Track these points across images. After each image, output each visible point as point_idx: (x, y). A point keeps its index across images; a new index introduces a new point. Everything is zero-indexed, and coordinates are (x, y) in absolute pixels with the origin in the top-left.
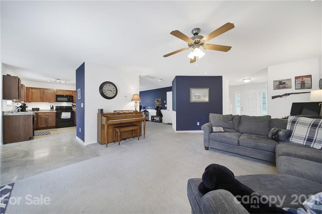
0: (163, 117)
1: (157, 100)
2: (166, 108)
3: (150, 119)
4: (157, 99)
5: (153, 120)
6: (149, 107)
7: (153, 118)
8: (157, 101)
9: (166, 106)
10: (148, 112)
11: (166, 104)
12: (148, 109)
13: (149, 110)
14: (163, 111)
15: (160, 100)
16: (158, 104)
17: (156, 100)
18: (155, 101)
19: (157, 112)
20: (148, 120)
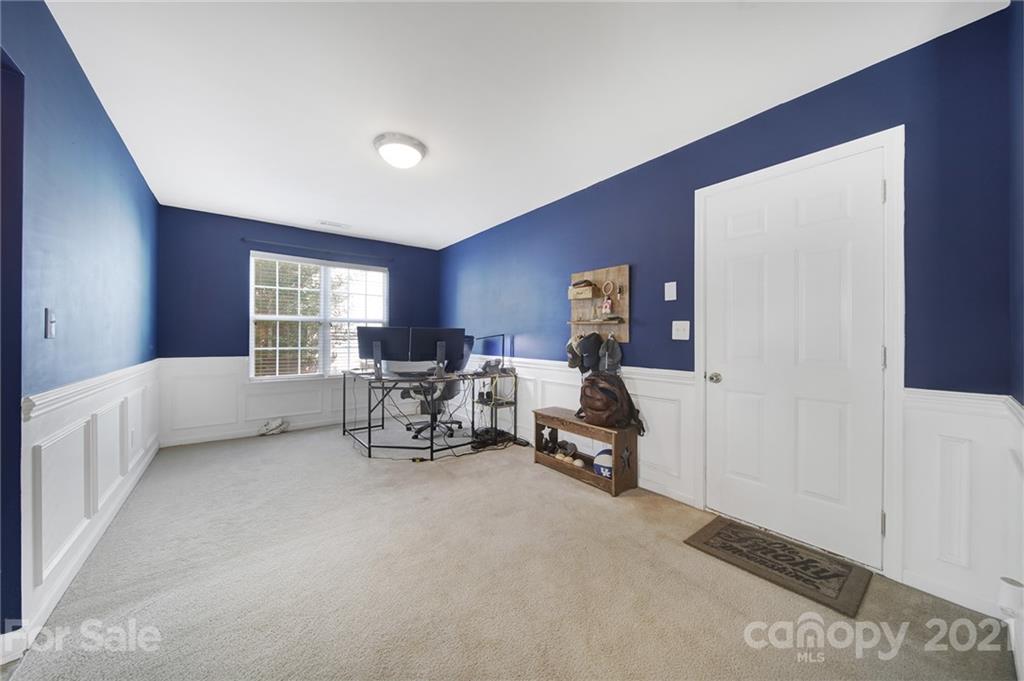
0: (643, 443)
1: (588, 283)
2: (681, 357)
3: (527, 432)
4: (588, 276)
5: (548, 447)
6: (518, 341)
7: (546, 432)
8: (587, 293)
9: (680, 330)
10: (510, 380)
11: (685, 307)
12: (512, 355)
13: (523, 366)
14: (643, 383)
15: (615, 276)
16: (589, 315)
17: (576, 278)
18: (572, 292)
19: (590, 383)
20: (515, 440)
